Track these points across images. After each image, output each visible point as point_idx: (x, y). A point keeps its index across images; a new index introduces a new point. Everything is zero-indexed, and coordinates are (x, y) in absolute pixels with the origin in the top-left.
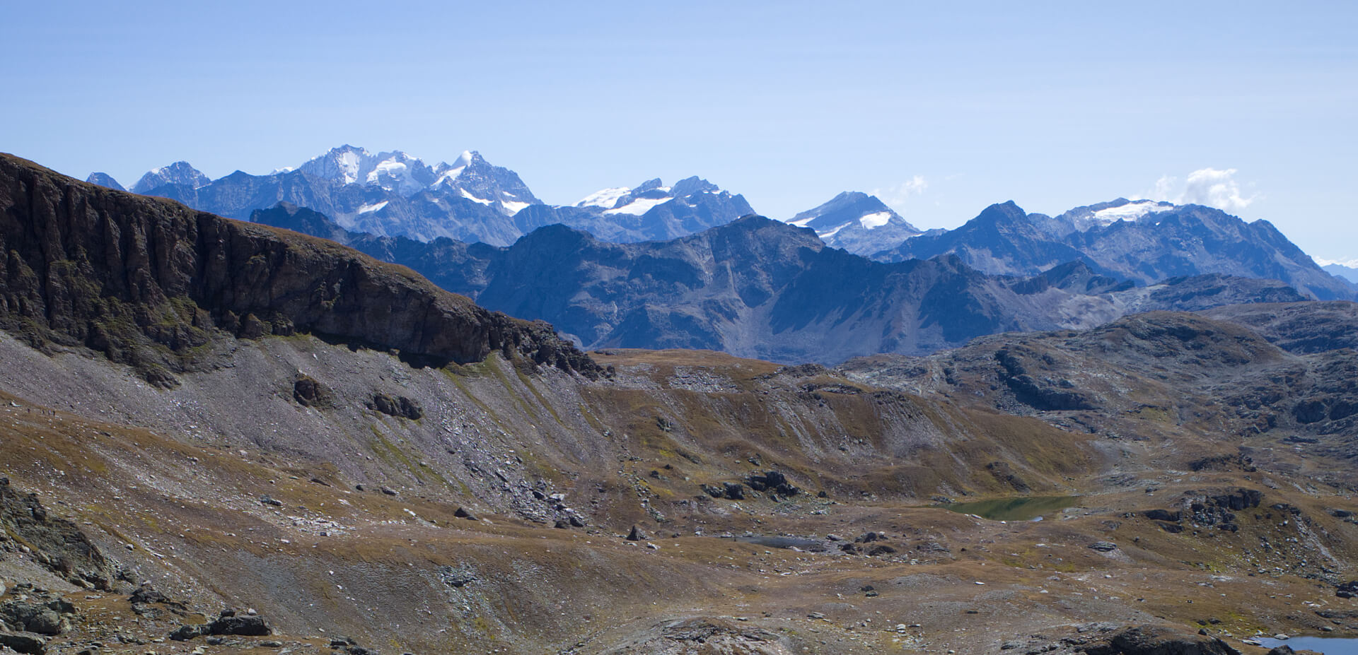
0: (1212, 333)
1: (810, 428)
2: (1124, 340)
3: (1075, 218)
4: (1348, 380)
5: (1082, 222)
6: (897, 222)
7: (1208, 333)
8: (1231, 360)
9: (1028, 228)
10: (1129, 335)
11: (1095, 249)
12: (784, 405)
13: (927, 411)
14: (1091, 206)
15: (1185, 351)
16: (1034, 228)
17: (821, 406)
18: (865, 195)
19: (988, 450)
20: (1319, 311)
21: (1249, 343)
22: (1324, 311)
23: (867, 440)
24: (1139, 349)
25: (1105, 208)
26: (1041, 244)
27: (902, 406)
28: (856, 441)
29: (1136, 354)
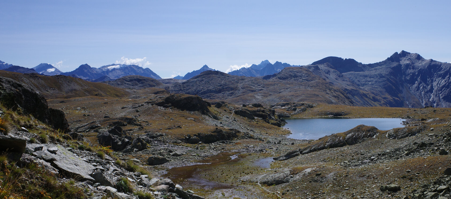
0: (145, 80)
1: (35, 85)
2: (124, 82)
3: (103, 68)
4: (180, 88)
5: (105, 69)
6: (57, 71)
7: (144, 80)
8: (151, 86)
9: (92, 70)
10: (125, 81)
11: (109, 75)
12: (25, 78)
13: (74, 80)
14: (107, 66)
15: (139, 84)
16: (93, 70)
17: (38, 79)
18: (48, 64)
19: (95, 91)
20: (166, 81)
21: (155, 82)
22: (167, 81)
23: (55, 89)
24: (128, 84)
25: (110, 66)
26: (95, 74)
27: (66, 79)
28: (52, 89)
29: (127, 85)
